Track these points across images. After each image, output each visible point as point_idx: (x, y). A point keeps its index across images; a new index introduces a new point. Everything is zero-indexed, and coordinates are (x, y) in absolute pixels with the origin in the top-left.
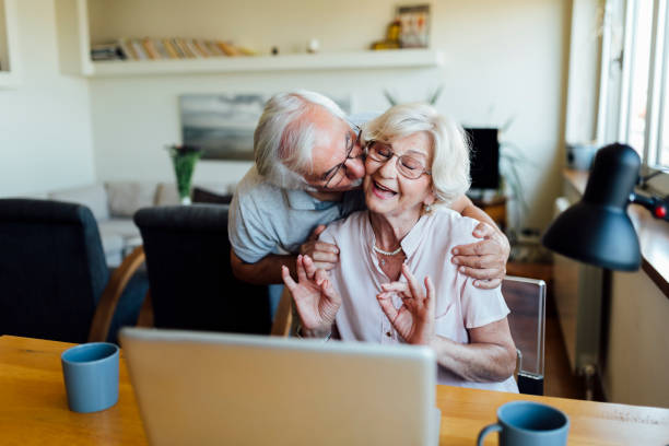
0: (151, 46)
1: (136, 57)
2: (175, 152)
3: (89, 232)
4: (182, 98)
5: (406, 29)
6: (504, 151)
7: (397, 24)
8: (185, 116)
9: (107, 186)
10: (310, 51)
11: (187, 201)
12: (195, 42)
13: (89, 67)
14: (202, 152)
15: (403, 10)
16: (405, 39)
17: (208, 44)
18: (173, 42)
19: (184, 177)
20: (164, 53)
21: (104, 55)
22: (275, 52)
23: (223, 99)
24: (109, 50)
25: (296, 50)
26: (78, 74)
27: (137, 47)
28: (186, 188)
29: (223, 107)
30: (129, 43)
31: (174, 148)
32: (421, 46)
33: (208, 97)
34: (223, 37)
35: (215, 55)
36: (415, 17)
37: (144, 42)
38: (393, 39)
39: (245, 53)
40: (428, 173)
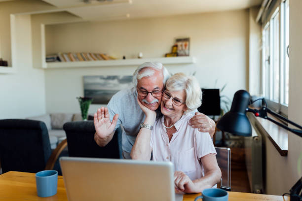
0: (71, 56)
1: (65, 60)
2: (80, 100)
3: (44, 133)
4: (84, 77)
5: (180, 48)
6: (222, 99)
7: (176, 46)
8: (85, 85)
9: (51, 116)
10: (139, 57)
11: (86, 120)
12: (90, 54)
13: (45, 65)
14: (92, 100)
15: (178, 40)
16: (179, 52)
17: (95, 55)
18: (81, 54)
19: (85, 110)
20: (77, 59)
21: (52, 60)
22: (124, 58)
23: (102, 78)
24: (53, 57)
25: (133, 57)
26: (40, 68)
27: (66, 56)
28: (86, 115)
29: (102, 81)
30: (62, 55)
31: (81, 98)
32: (186, 55)
33: (96, 77)
34: (102, 52)
35: (99, 59)
36: (184, 43)
37: (69, 54)
38: (174, 52)
39: (111, 59)
40: (184, 103)
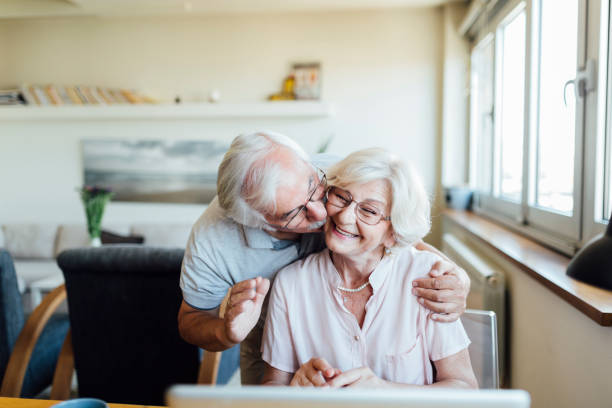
0: (54, 92)
1: (38, 102)
2: (85, 194)
4: (84, 143)
5: (300, 82)
7: (292, 79)
8: (86, 159)
9: (4, 229)
10: (211, 101)
11: (97, 243)
12: (99, 91)
14: (112, 194)
15: (297, 67)
16: (299, 91)
17: (112, 93)
18: (77, 89)
19: (94, 218)
20: (67, 99)
21: (6, 100)
22: (178, 101)
23: (125, 144)
24: (10, 95)
25: (197, 99)
27: (39, 93)
28: (97, 229)
29: (125, 152)
30: (31, 90)
32: (314, 98)
33: (111, 142)
34: (127, 87)
35: (118, 102)
36: (307, 73)
37: (47, 89)
38: (289, 92)
39: (147, 101)
40: (387, 218)
